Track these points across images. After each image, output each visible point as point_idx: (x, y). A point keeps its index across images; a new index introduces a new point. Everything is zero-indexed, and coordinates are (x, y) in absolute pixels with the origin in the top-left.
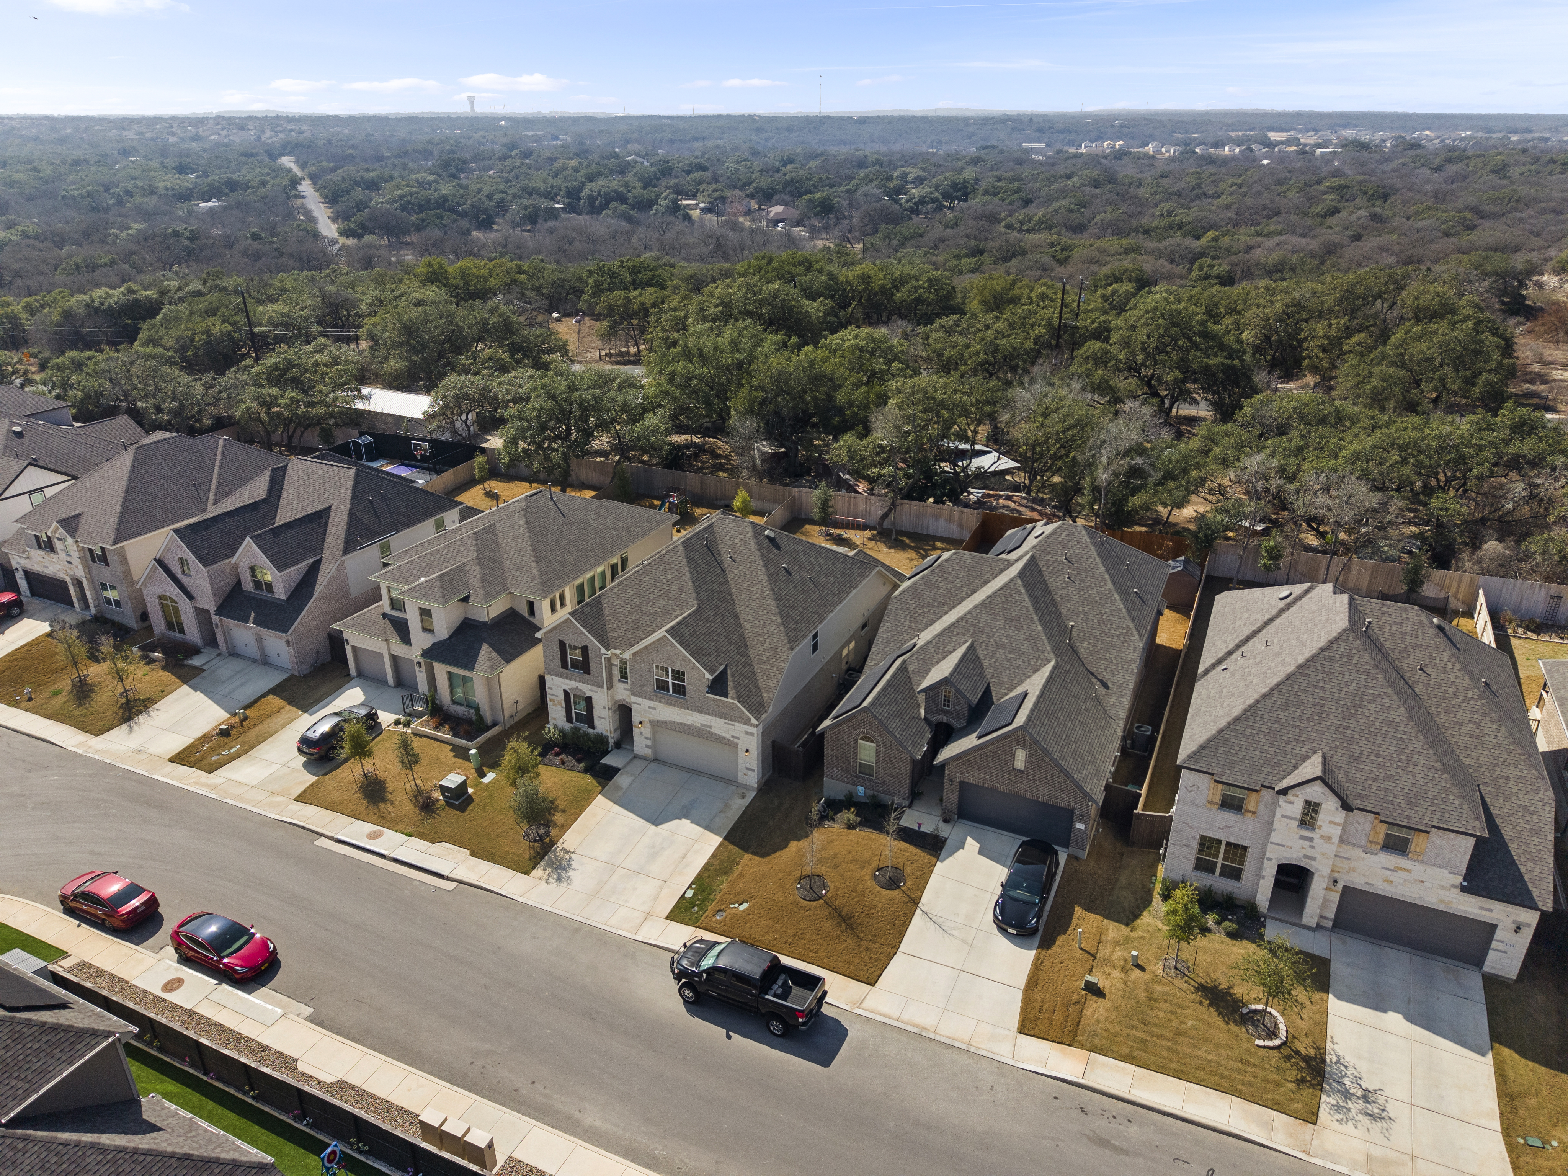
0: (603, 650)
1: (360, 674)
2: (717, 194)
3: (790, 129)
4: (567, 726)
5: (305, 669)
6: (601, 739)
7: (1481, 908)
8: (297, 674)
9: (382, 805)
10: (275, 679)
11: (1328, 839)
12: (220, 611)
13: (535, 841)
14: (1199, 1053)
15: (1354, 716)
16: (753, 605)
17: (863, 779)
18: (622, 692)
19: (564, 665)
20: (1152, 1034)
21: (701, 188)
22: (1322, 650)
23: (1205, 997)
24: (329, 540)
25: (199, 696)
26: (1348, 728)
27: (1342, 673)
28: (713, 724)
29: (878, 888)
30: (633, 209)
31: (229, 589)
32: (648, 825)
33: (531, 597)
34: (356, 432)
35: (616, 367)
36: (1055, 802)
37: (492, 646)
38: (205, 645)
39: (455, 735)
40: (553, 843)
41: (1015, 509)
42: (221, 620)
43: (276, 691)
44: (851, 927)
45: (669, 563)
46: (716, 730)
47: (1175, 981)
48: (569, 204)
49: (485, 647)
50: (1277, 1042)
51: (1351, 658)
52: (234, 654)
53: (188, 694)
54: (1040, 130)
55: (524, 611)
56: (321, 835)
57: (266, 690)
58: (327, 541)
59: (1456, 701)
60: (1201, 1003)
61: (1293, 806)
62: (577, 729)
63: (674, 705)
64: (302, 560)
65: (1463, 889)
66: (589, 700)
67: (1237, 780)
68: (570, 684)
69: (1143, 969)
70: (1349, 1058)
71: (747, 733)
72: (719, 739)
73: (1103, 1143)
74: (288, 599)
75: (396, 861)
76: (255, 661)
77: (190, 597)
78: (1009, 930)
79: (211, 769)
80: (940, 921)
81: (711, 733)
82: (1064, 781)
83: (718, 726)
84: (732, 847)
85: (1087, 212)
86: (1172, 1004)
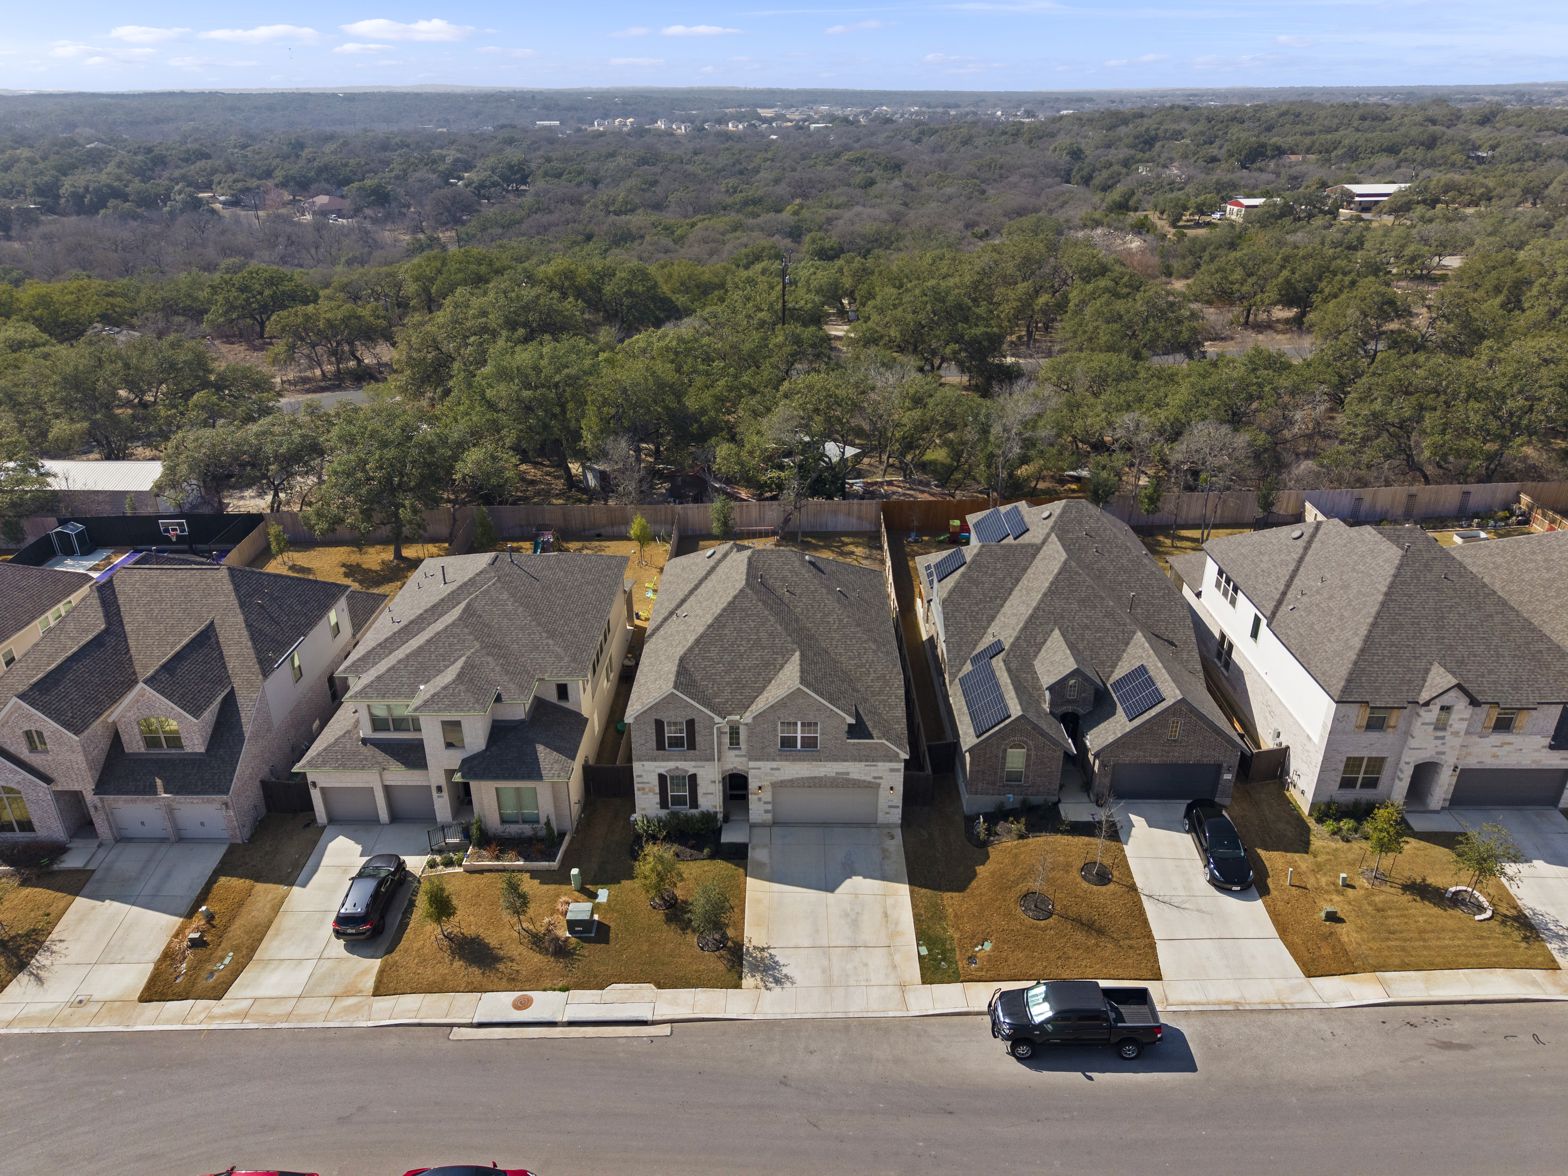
0: (717, 719)
1: (332, 820)
2: (240, 185)
3: (271, 108)
4: (663, 813)
5: (247, 832)
6: (708, 817)
7: (1562, 759)
8: (239, 841)
9: (501, 967)
10: (214, 857)
11: (1456, 734)
12: (101, 788)
13: (718, 949)
14: (1447, 942)
15: (1443, 627)
16: (837, 637)
17: (1011, 786)
18: (734, 761)
19: (660, 746)
20: (1405, 940)
21: (216, 178)
22: (1395, 576)
23: (1413, 894)
24: (232, 664)
25: (112, 907)
26: (1444, 638)
27: (1418, 593)
28: (850, 770)
29: (1095, 887)
30: (139, 206)
31: (104, 756)
32: (823, 894)
33: (562, 680)
34: (53, 520)
35: (309, 396)
36: (1205, 761)
37: (547, 745)
38: (71, 837)
39: (526, 860)
40: (739, 946)
41: (904, 494)
42: (102, 800)
43: (224, 868)
44: (1101, 932)
45: (743, 610)
46: (854, 776)
47: (1382, 888)
48: (43, 204)
49: (540, 748)
50: (1489, 914)
51: (1418, 579)
52: (122, 839)
53: (93, 908)
54: (546, 107)
55: (552, 696)
56: (452, 1025)
57: (209, 872)
58: (230, 666)
59: (1480, 598)
60: (1415, 900)
61: (1432, 714)
62: (674, 814)
63: (804, 760)
64: (214, 697)
65: (1551, 747)
66: (693, 778)
67: (1387, 702)
68: (665, 766)
69: (1353, 887)
70: (1539, 908)
71: (892, 770)
72: (858, 784)
73: (1447, 1046)
74: (207, 750)
75: (571, 1024)
76: (163, 840)
77: (48, 780)
78: (1234, 888)
79: (217, 993)
80: (1166, 899)
81: (847, 780)
82: (1216, 739)
83: (856, 770)
84: (924, 891)
85: (658, 189)
86: (1398, 909)
